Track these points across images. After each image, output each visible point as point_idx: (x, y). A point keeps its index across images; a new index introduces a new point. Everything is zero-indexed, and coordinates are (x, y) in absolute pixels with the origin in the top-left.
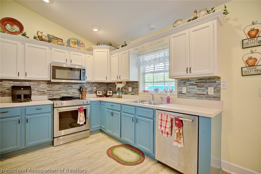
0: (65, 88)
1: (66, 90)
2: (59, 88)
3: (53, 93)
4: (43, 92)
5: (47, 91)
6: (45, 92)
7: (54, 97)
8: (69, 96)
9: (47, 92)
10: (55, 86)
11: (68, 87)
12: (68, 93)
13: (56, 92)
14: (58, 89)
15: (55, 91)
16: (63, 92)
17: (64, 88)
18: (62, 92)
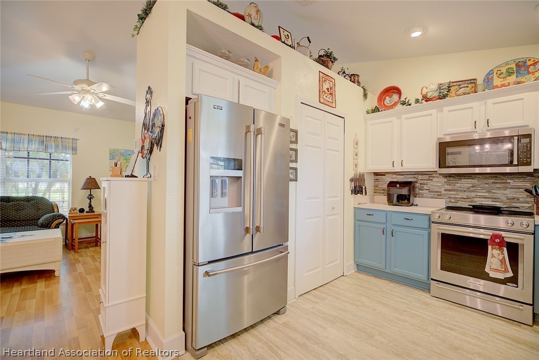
0: (486, 186)
1: (489, 192)
2: (471, 185)
3: (457, 196)
4: (438, 192)
5: (445, 190)
6: (440, 192)
7: (459, 205)
8: (498, 204)
9: (445, 192)
10: (460, 182)
11: (493, 183)
12: (495, 199)
13: (465, 195)
14: (468, 188)
15: (461, 191)
16: (481, 194)
17: (482, 186)
18: (478, 194)
